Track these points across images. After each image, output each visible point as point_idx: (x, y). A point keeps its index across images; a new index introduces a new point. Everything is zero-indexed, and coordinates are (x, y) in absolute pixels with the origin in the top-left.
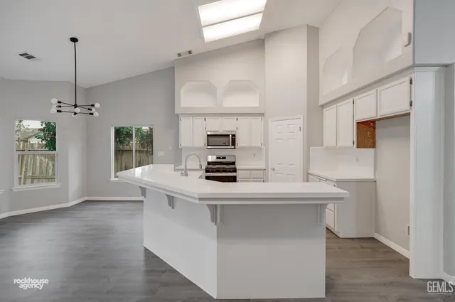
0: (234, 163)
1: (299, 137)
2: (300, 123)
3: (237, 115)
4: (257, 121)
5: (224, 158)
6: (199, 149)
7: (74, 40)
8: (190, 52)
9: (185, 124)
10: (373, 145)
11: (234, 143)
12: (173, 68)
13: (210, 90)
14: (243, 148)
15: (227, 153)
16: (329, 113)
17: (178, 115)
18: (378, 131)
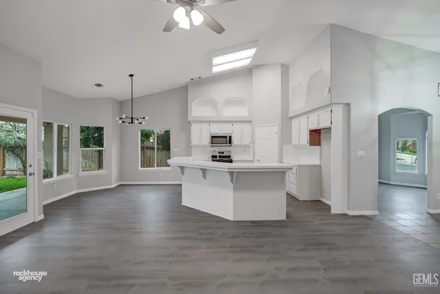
0: (230, 157)
1: (276, 138)
2: (276, 129)
3: (233, 122)
4: (247, 127)
5: (223, 153)
6: (204, 146)
7: (131, 76)
8: (200, 78)
9: (194, 127)
10: (319, 144)
11: (230, 142)
12: (187, 86)
13: (213, 104)
14: (236, 146)
15: (225, 149)
16: (295, 123)
17: (190, 122)
18: (322, 135)
